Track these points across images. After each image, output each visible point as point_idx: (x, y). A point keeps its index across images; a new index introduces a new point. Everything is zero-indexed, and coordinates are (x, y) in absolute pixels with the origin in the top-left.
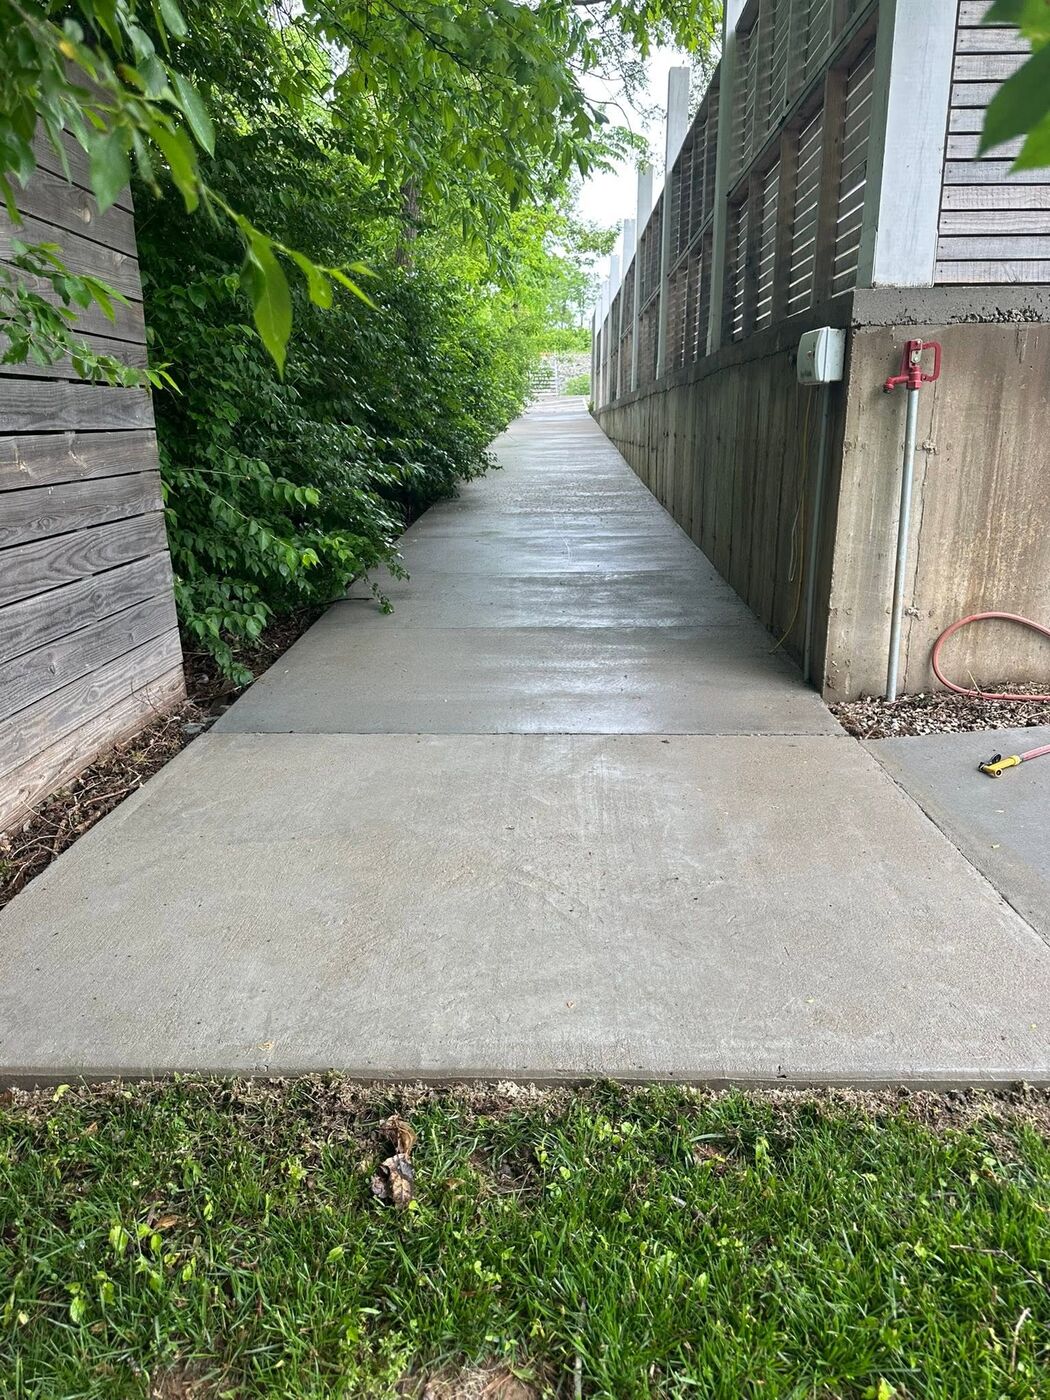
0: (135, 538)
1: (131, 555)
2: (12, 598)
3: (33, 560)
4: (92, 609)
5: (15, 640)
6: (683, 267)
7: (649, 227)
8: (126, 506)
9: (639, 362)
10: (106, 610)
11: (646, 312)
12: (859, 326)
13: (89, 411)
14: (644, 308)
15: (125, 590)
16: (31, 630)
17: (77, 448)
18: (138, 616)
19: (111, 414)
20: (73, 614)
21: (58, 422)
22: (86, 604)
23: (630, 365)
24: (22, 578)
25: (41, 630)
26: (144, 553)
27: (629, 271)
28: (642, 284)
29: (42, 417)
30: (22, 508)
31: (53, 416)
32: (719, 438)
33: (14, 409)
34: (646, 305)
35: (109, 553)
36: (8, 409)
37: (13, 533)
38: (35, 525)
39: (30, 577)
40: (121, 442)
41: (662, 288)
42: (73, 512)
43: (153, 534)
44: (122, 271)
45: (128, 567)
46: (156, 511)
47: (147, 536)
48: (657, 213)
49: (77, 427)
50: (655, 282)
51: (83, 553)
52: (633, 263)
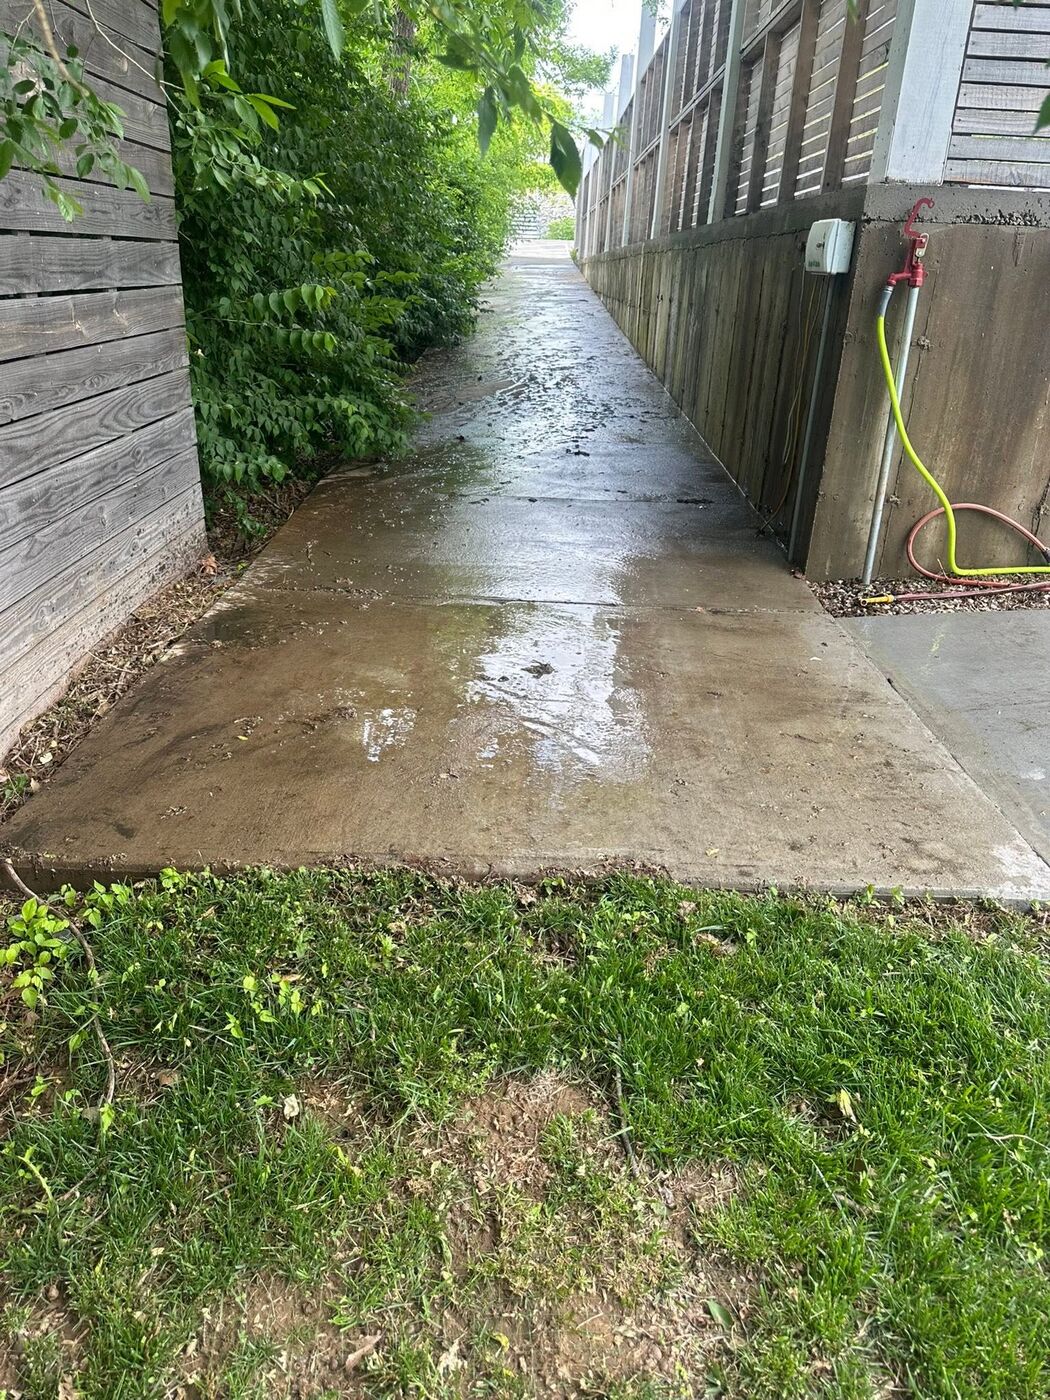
0: (166, 395)
1: (163, 412)
2: (71, 454)
3: (87, 417)
4: (133, 464)
5: (75, 494)
6: (686, 121)
7: (651, 69)
8: (159, 363)
9: (632, 214)
10: (145, 465)
11: (643, 162)
12: (868, 221)
13: (129, 269)
14: (641, 158)
15: (158, 445)
16: (87, 484)
17: (120, 305)
18: (169, 472)
19: (146, 271)
20: (119, 468)
21: (104, 281)
22: (128, 460)
23: (622, 216)
24: (79, 435)
25: (94, 485)
26: (173, 409)
27: (626, 113)
28: (639, 130)
29: (90, 276)
30: (78, 367)
31: (100, 274)
32: (717, 311)
33: (70, 268)
34: (643, 155)
35: (146, 409)
36: (66, 269)
37: (72, 390)
38: (88, 383)
39: (86, 433)
40: (153, 299)
41: (662, 138)
42: (116, 370)
43: (180, 391)
44: (153, 122)
45: (161, 423)
46: (182, 368)
47: (176, 392)
48: (661, 55)
49: (119, 285)
50: (654, 131)
51: (126, 410)
52: (631, 105)
